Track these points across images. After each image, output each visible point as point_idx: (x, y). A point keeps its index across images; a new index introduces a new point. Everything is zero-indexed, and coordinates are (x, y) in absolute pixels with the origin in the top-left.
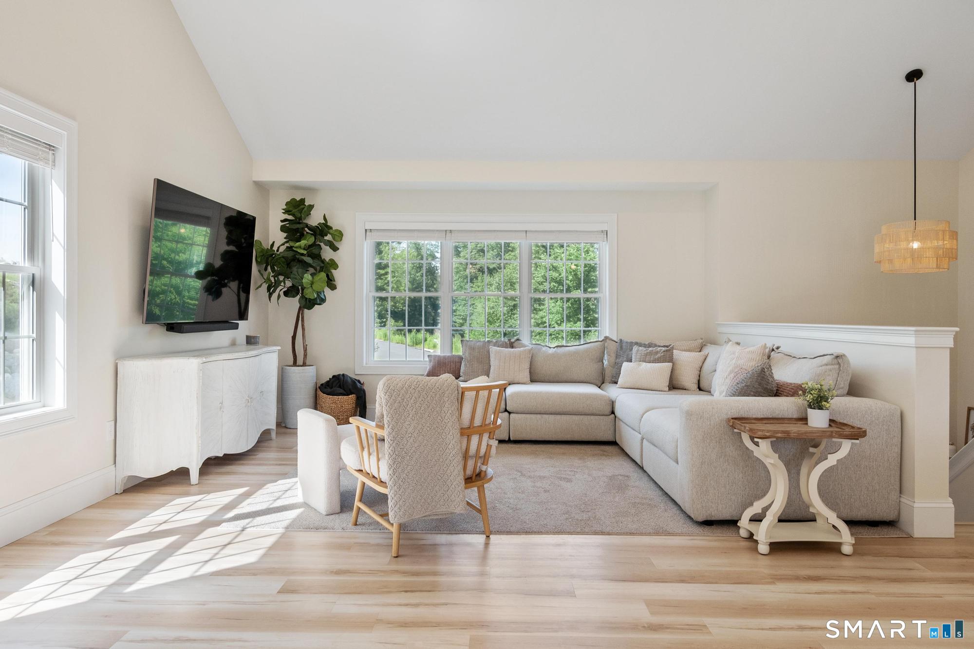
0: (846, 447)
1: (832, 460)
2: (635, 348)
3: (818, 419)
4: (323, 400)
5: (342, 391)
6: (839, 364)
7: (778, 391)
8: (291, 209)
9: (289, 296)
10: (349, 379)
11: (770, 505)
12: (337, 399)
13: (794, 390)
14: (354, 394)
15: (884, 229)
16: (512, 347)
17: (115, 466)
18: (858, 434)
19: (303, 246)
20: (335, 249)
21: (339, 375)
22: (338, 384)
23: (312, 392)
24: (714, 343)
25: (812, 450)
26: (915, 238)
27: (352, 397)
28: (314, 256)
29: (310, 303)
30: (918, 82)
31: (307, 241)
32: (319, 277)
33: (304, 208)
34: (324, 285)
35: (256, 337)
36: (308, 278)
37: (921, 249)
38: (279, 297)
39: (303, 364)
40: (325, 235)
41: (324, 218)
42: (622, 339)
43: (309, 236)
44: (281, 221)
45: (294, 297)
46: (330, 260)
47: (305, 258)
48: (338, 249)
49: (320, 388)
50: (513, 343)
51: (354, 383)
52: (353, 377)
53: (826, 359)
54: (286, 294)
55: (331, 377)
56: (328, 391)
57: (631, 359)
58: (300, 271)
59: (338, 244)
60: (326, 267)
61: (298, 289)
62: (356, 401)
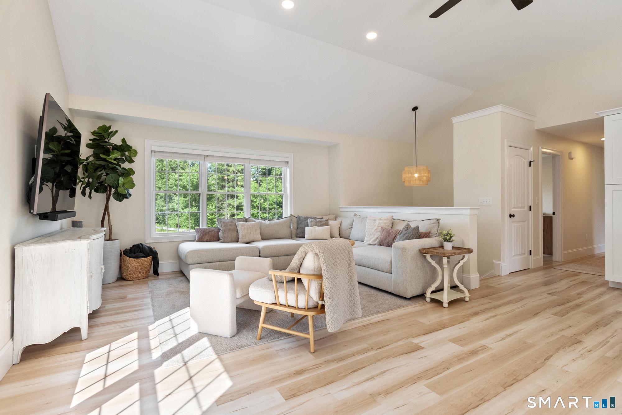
0: (467, 256)
1: (462, 263)
2: (309, 220)
3: (448, 246)
4: (129, 262)
5: (142, 255)
6: (439, 223)
7: (421, 236)
8: (101, 132)
9: (99, 192)
10: (146, 247)
12: (139, 260)
13: (432, 235)
14: (151, 255)
15: (406, 168)
16: (247, 222)
17: (13, 340)
18: (470, 251)
19: (113, 158)
20: (131, 161)
21: (138, 244)
22: (139, 250)
23: (118, 257)
26: (416, 172)
27: (150, 258)
28: (120, 166)
29: (121, 197)
30: (416, 111)
31: (116, 155)
32: (128, 180)
33: (112, 132)
34: (133, 185)
35: (81, 221)
36: (121, 180)
37: (419, 177)
38: (90, 193)
39: (109, 238)
40: (125, 152)
41: (124, 140)
42: (300, 215)
43: (116, 151)
44: (90, 140)
45: (103, 193)
46: (128, 169)
47: (117, 167)
48: (134, 161)
49: (124, 254)
50: (247, 219)
51: (150, 249)
52: (147, 245)
53: (433, 221)
54: (96, 191)
55: (131, 246)
56: (131, 255)
57: (309, 225)
58: (113, 175)
59: (134, 159)
60: (127, 173)
61: (106, 187)
62: (152, 260)
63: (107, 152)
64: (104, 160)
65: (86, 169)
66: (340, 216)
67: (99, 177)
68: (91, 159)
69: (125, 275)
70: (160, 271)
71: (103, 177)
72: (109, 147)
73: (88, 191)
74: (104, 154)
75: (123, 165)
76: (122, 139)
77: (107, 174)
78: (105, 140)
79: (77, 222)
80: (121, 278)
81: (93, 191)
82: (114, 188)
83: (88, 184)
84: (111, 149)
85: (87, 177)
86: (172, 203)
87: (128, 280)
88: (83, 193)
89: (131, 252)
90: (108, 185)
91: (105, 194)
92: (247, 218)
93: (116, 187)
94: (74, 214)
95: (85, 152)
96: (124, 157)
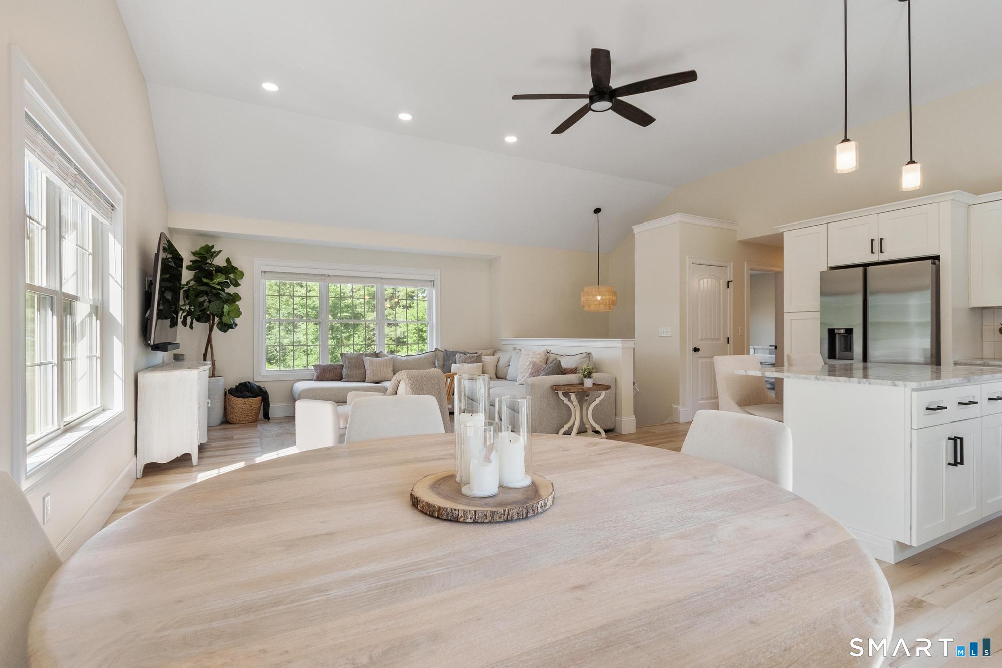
0: (603, 393)
1: (598, 401)
2: (458, 356)
3: (588, 383)
4: (236, 402)
5: (250, 395)
6: (589, 357)
7: (564, 372)
8: (202, 252)
9: (201, 321)
10: (255, 387)
11: (574, 423)
12: (247, 401)
13: (574, 371)
14: (260, 396)
15: (585, 289)
16: (377, 357)
17: (136, 456)
18: (607, 388)
19: (217, 282)
20: (237, 284)
21: (245, 383)
22: (247, 390)
23: (223, 397)
24: (500, 350)
25: (586, 398)
26: (599, 294)
27: (259, 398)
28: (224, 290)
29: (226, 327)
30: (599, 214)
31: (221, 278)
32: (233, 307)
33: (215, 252)
34: (239, 313)
35: (184, 355)
36: (226, 308)
37: (601, 300)
38: (192, 323)
39: (213, 375)
40: (230, 274)
41: (228, 260)
42: (447, 349)
43: (220, 274)
44: (191, 261)
45: (206, 322)
46: (234, 293)
47: (221, 292)
48: (240, 285)
49: (229, 393)
50: (378, 354)
51: (259, 388)
52: (255, 384)
53: (583, 355)
54: (198, 320)
55: (238, 385)
56: (237, 395)
57: (458, 361)
58: (217, 302)
59: (240, 281)
60: (232, 299)
61: (209, 316)
62: (262, 402)
63: (210, 275)
64: (207, 284)
65: (187, 296)
66: (502, 351)
67: (202, 304)
68: (192, 283)
69: (230, 417)
70: (270, 416)
71: (206, 304)
72: (212, 269)
73: (189, 319)
74: (206, 277)
75: (227, 290)
76: (227, 259)
77: (210, 302)
78: (207, 261)
79: (179, 355)
80: (227, 421)
81: (194, 320)
82: (218, 317)
83: (190, 313)
84: (214, 272)
85: (189, 304)
86: (298, 332)
87: (233, 424)
88: (184, 323)
89: (237, 391)
90: (211, 313)
91: (208, 324)
92: (377, 352)
93: (221, 316)
94: (177, 346)
95: (187, 276)
96: (228, 281)
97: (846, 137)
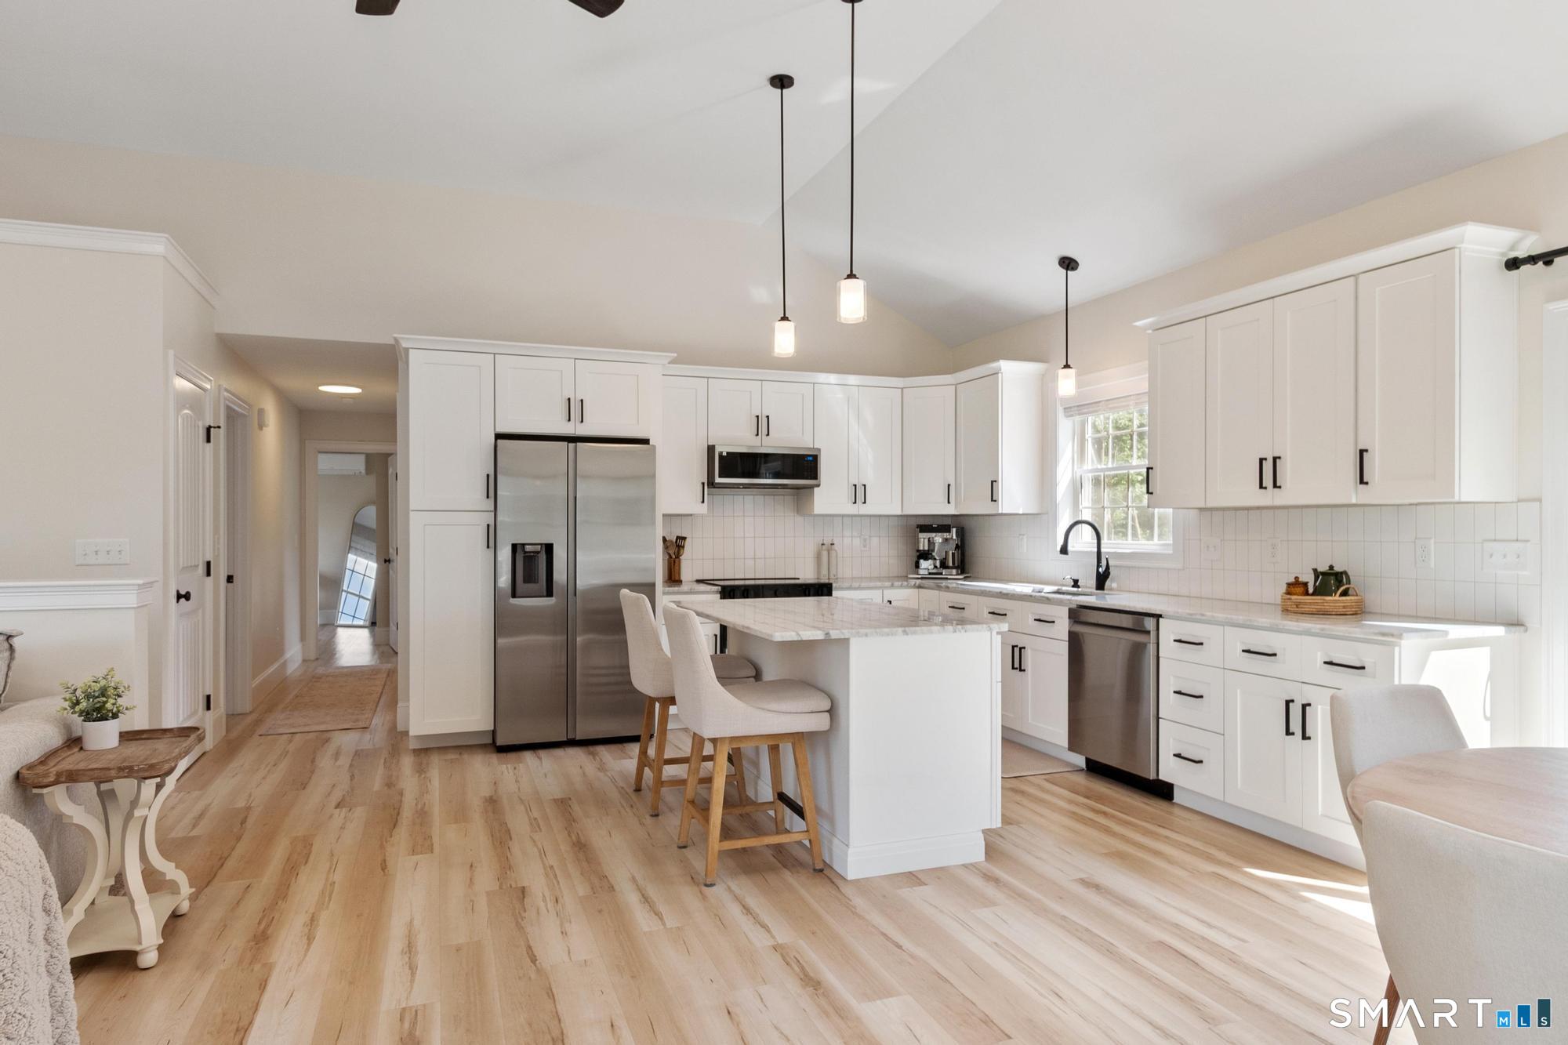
97: (851, 271)
